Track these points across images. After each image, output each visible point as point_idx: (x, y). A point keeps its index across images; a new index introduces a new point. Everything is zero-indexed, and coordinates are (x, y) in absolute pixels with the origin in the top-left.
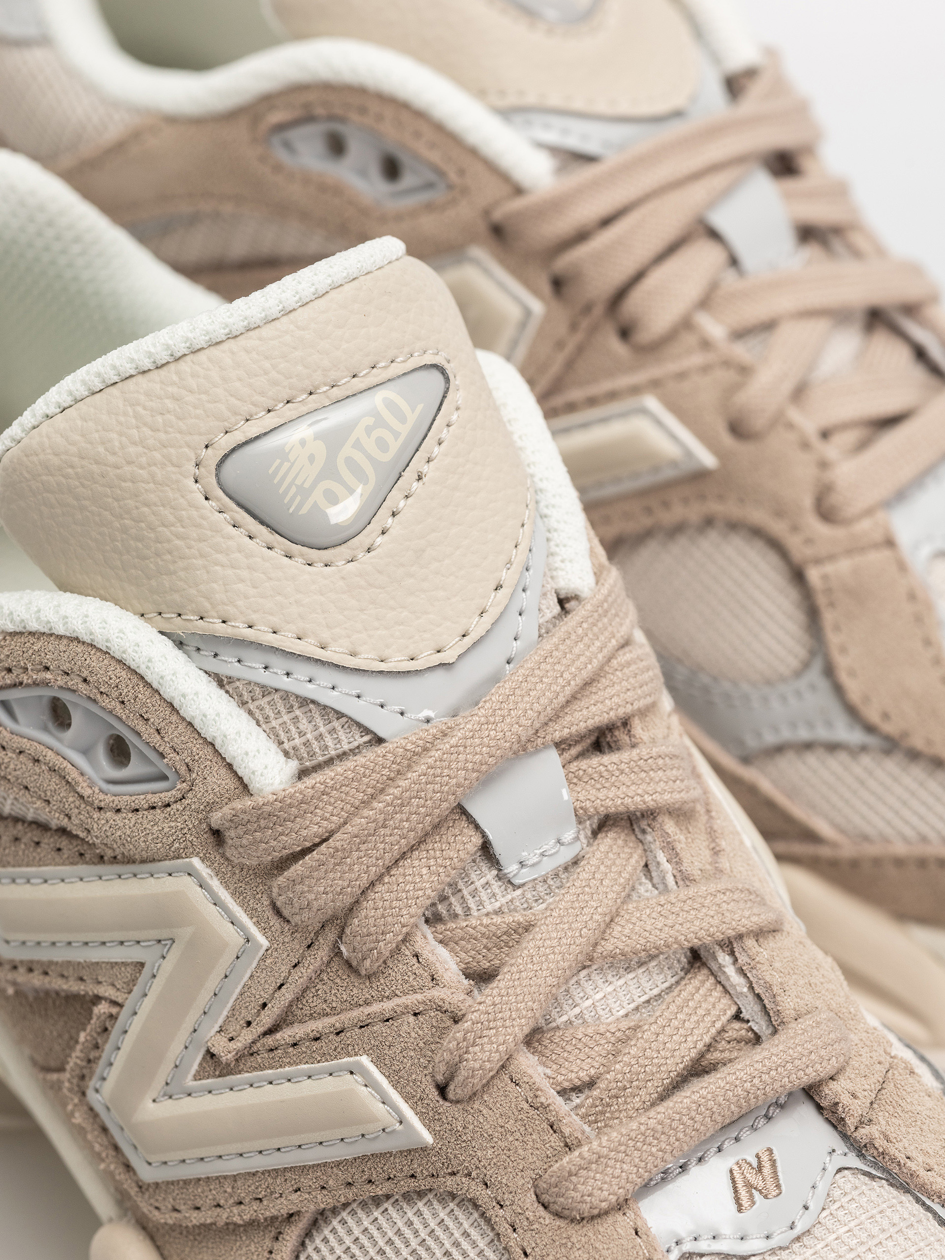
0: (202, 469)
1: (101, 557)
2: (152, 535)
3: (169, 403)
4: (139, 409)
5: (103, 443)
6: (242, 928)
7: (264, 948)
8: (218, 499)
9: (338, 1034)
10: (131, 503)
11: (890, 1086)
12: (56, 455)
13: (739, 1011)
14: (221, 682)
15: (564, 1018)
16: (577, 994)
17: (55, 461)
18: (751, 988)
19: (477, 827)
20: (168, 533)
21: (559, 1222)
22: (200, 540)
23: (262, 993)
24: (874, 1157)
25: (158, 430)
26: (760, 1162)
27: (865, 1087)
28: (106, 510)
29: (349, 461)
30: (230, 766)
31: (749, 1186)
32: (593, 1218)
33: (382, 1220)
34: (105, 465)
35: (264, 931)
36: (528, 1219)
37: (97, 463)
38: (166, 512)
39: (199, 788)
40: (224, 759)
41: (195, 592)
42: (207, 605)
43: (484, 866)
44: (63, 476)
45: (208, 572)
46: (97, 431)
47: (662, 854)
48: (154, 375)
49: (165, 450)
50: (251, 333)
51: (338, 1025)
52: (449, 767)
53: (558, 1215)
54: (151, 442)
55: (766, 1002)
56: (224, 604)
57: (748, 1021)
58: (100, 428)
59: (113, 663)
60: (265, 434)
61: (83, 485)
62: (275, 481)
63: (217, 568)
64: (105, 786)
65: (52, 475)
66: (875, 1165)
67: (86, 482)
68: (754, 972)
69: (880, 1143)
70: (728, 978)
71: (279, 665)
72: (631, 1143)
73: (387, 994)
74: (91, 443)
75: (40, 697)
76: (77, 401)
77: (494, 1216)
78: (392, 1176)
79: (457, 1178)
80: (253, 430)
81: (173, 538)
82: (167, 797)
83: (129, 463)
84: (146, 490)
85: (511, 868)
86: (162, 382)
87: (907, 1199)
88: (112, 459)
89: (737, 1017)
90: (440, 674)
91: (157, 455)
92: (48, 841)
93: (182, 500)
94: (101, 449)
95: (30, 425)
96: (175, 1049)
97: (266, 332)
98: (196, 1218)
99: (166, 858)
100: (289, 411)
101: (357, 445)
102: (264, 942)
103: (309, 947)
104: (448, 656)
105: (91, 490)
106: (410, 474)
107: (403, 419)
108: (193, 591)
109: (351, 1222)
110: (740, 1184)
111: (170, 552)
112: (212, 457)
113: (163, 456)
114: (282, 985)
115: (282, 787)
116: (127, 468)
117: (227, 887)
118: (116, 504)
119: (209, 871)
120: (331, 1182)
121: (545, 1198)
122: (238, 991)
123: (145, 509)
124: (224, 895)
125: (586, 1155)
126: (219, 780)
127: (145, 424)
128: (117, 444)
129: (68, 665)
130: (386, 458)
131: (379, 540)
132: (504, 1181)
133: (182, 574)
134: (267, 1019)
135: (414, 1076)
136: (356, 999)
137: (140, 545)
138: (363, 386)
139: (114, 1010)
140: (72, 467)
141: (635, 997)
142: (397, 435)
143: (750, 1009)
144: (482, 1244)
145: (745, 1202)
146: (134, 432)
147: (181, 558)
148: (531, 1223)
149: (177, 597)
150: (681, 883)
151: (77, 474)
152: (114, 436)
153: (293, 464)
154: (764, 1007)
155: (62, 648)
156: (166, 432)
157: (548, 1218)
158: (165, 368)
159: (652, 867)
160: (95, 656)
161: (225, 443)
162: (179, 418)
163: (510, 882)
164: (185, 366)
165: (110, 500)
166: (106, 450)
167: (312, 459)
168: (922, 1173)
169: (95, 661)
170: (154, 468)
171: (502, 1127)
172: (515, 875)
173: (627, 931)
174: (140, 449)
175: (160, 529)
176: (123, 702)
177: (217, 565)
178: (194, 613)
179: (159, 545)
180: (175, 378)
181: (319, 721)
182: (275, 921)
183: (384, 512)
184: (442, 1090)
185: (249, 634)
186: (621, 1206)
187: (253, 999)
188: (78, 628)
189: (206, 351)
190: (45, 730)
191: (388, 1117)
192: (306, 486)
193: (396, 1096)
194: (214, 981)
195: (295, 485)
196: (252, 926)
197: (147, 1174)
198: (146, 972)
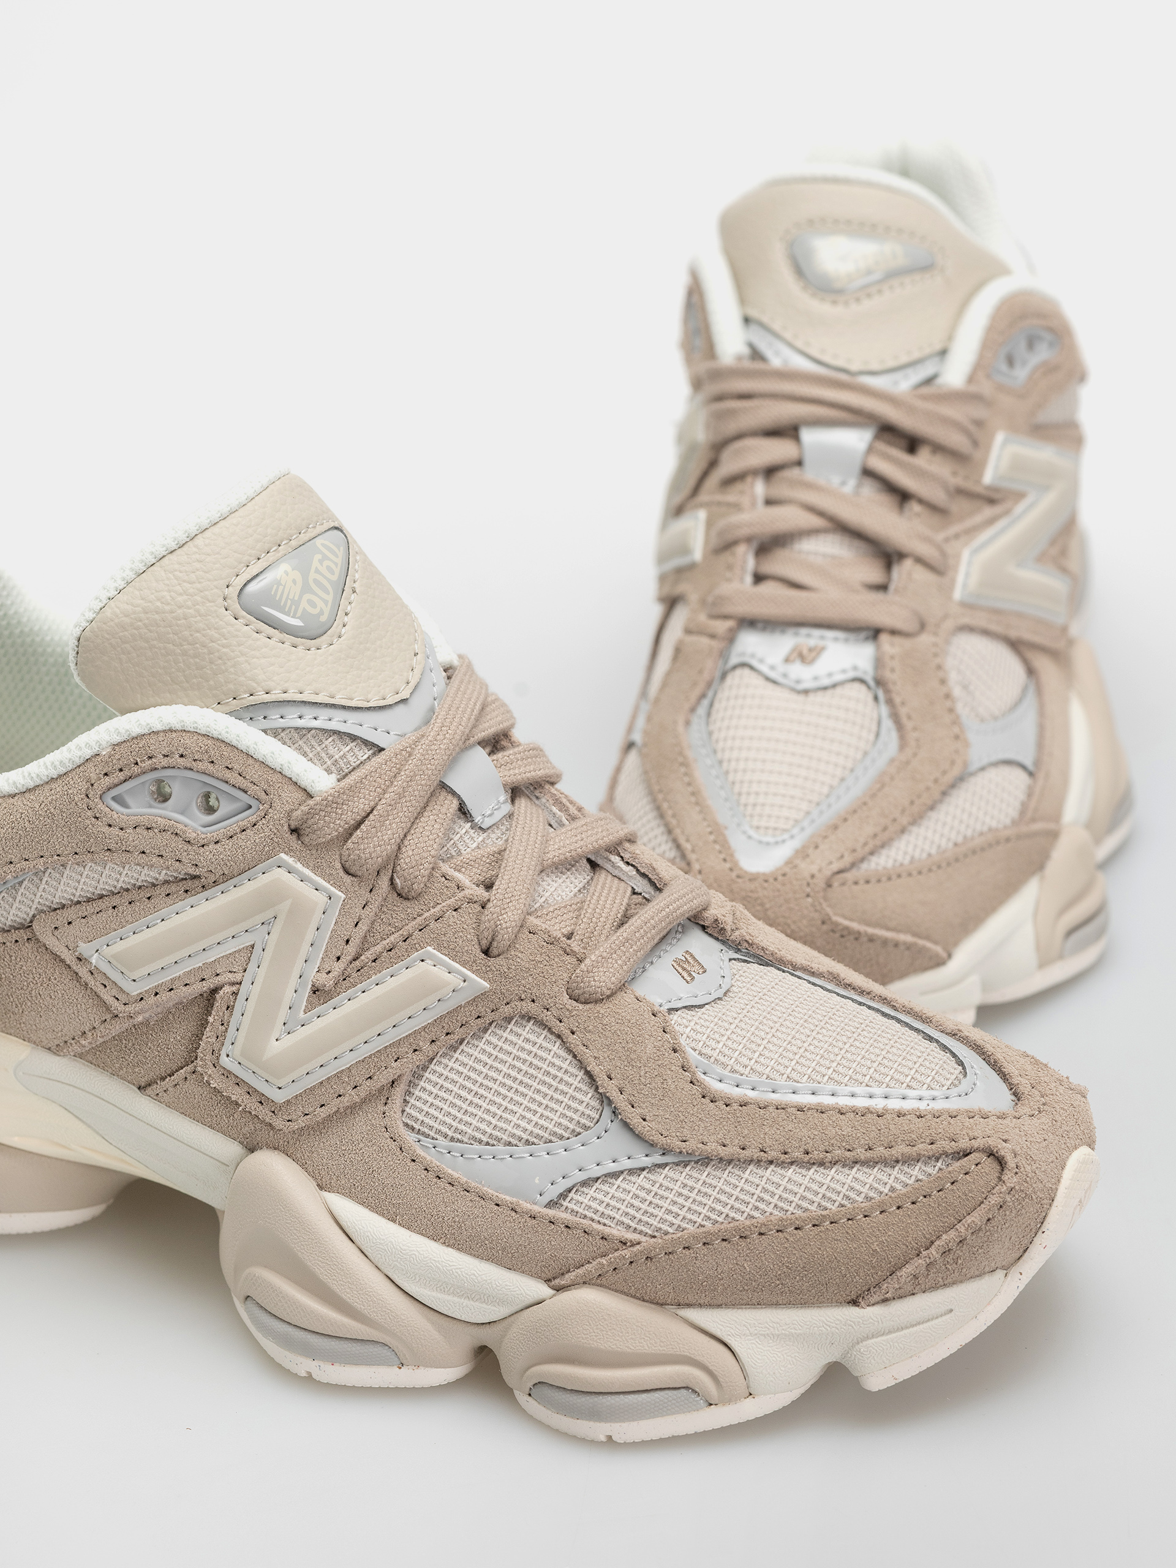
0: (229, 601)
1: (169, 678)
2: (206, 651)
3: (198, 565)
4: (177, 573)
5: (158, 600)
6: (325, 890)
7: (343, 899)
8: (243, 617)
9: (405, 941)
10: (187, 633)
12: (126, 616)
13: (634, 889)
14: (275, 733)
15: (538, 905)
16: (540, 889)
17: (127, 620)
18: (638, 870)
19: (454, 793)
20: (217, 646)
21: (588, 1006)
22: (239, 645)
23: (345, 932)
24: (747, 949)
25: (194, 583)
26: (686, 959)
28: (169, 643)
29: (315, 581)
30: (295, 783)
31: (686, 971)
32: (608, 997)
33: (462, 1058)
34: (164, 613)
35: (339, 888)
36: (568, 1010)
37: (157, 613)
38: (212, 633)
39: (277, 804)
40: (290, 779)
41: (243, 679)
42: (255, 685)
43: (461, 822)
44: (135, 629)
45: (249, 664)
46: (152, 594)
47: (555, 808)
48: (179, 552)
49: (202, 594)
50: (233, 515)
51: (405, 933)
53: (586, 1003)
54: (191, 591)
55: (650, 876)
56: (265, 681)
57: (641, 893)
58: (154, 591)
59: (200, 737)
60: (261, 572)
61: (151, 631)
62: (277, 599)
63: (255, 660)
64: (204, 830)
65: (126, 631)
66: (748, 954)
67: (152, 628)
68: (637, 860)
70: (621, 871)
71: (309, 712)
73: (432, 905)
74: (151, 602)
75: (147, 781)
76: (128, 583)
77: (544, 1017)
78: (464, 1023)
79: (512, 1004)
80: (253, 571)
81: (220, 648)
82: (253, 819)
83: (180, 607)
84: (195, 622)
85: (478, 819)
86: (187, 554)
87: (772, 969)
88: (167, 608)
89: (634, 893)
90: (401, 707)
91: (198, 598)
93: (221, 623)
94: (159, 604)
95: (99, 608)
96: (289, 995)
97: (241, 512)
98: (323, 1113)
99: (261, 861)
100: (271, 557)
101: (317, 571)
102: (343, 896)
103: (371, 891)
104: (404, 695)
105: (157, 632)
106: (348, 589)
108: (242, 679)
109: (439, 1069)
110: (681, 971)
111: (220, 658)
112: (233, 592)
113: (202, 598)
114: (357, 923)
115: (332, 789)
116: (180, 611)
117: (308, 867)
118: (176, 637)
119: (294, 859)
120: (420, 1045)
121: (575, 995)
122: (328, 936)
123: (198, 634)
124: (308, 872)
125: (590, 963)
126: (289, 793)
127: (184, 581)
128: (169, 598)
129: (167, 749)
130: (335, 578)
131: (344, 630)
132: (546, 992)
133: (232, 670)
134: (351, 949)
135: (466, 948)
136: (411, 916)
137: (197, 660)
138: (307, 538)
139: (234, 988)
140: (140, 621)
141: (573, 889)
143: (641, 885)
144: (540, 1041)
145: (688, 978)
146: (178, 588)
147: (228, 660)
148: (570, 1012)
149: (231, 686)
151: (144, 624)
152: (165, 593)
153: (285, 586)
154: (650, 880)
155: (161, 739)
156: (199, 583)
157: (581, 1006)
158: (185, 546)
160: (186, 736)
161: (239, 582)
162: (206, 572)
163: (480, 828)
164: (199, 541)
165: (171, 636)
166: (162, 603)
167: (294, 582)
169: (188, 740)
170: (197, 607)
171: (533, 961)
172: (482, 823)
174: (185, 597)
175: (211, 645)
176: (212, 762)
177: (253, 658)
178: (245, 692)
179: (212, 656)
180: (195, 549)
181: (340, 745)
182: (348, 879)
183: (340, 613)
184: (486, 952)
185: (286, 697)
186: (622, 987)
187: (339, 939)
189: (210, 530)
190: (151, 807)
191: (454, 980)
192: (296, 598)
193: (457, 966)
194: (310, 935)
195: (287, 598)
196: (332, 889)
197: (279, 1097)
198: (258, 949)
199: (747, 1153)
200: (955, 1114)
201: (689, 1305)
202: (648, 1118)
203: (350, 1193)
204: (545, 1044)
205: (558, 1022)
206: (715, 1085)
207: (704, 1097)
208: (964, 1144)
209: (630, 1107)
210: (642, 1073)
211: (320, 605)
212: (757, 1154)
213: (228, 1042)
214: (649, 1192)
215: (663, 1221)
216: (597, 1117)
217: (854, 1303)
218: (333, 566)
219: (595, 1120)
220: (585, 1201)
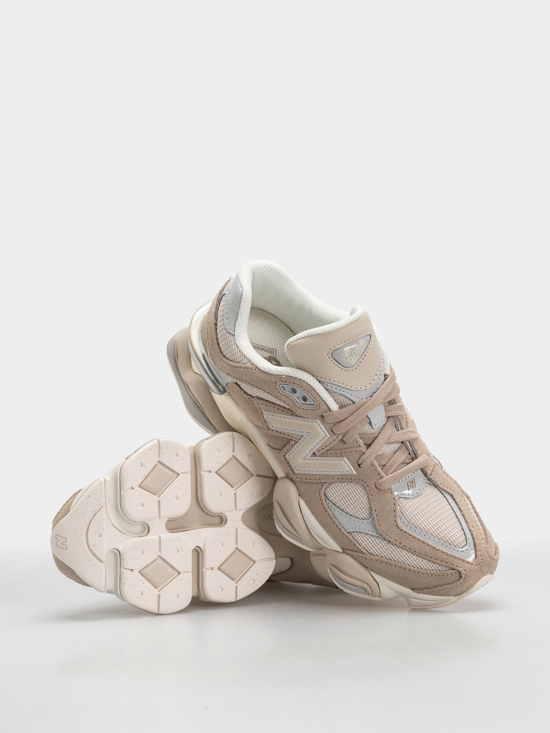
0: (329, 353)
6: (325, 433)
8: (331, 359)
9: (341, 453)
11: (435, 468)
13: (410, 453)
14: (327, 390)
16: (383, 449)
18: (412, 449)
19: (369, 419)
20: (321, 363)
22: (327, 365)
23: (327, 444)
24: (431, 481)
25: (322, 345)
26: (412, 481)
27: (431, 468)
29: (355, 353)
30: (327, 405)
31: (410, 486)
32: (384, 490)
35: (329, 434)
36: (373, 489)
38: (321, 360)
39: (321, 408)
41: (324, 374)
42: (326, 376)
43: (369, 425)
45: (328, 371)
47: (398, 423)
48: (321, 335)
51: (341, 451)
52: (366, 409)
54: (320, 347)
55: (415, 451)
56: (330, 377)
57: (411, 455)
59: (308, 385)
60: (341, 348)
62: (342, 356)
64: (301, 404)
66: (431, 483)
68: (413, 447)
69: (433, 479)
70: (408, 447)
71: (338, 388)
72: (392, 478)
73: (350, 447)
74: (308, 345)
75: (290, 387)
77: (366, 488)
78: (347, 478)
79: (360, 481)
80: (339, 347)
82: (314, 408)
83: (315, 350)
84: (318, 355)
85: (374, 425)
86: (323, 336)
87: (436, 489)
88: (312, 348)
90: (365, 391)
92: (286, 411)
93: (325, 358)
96: (307, 451)
97: (342, 329)
98: (306, 481)
99: (312, 419)
100: (345, 343)
101: (356, 350)
102: (329, 436)
103: (336, 438)
104: (367, 388)
106: (364, 355)
107: (364, 345)
109: (337, 485)
110: (409, 485)
112: (331, 351)
114: (330, 443)
115: (337, 410)
117: (323, 426)
119: (320, 422)
120: (335, 478)
121: (376, 486)
122: (322, 443)
123: (317, 358)
124: (323, 427)
125: (385, 479)
126: (325, 407)
129: (298, 383)
131: (358, 367)
132: (369, 482)
133: (323, 370)
134: (327, 449)
135: (354, 463)
136: (344, 448)
137: (315, 364)
138: (357, 339)
139: (295, 442)
141: (392, 449)
142: (363, 348)
143: (412, 453)
144: (363, 492)
145: (410, 489)
147: (323, 367)
149: (321, 374)
150: (401, 429)
152: (313, 345)
153: (345, 354)
154: (415, 453)
155: (298, 381)
157: (376, 489)
158: (324, 334)
159: (396, 426)
160: (304, 383)
161: (334, 349)
163: (373, 429)
164: (327, 334)
167: (348, 352)
168: (439, 484)
170: (320, 352)
171: (370, 473)
172: (374, 427)
173: (392, 438)
177: (329, 369)
178: (324, 378)
179: (319, 364)
181: (344, 398)
182: (332, 433)
183: (359, 362)
184: (359, 466)
185: (334, 382)
186: (389, 488)
187: (325, 445)
188: (302, 378)
189: (332, 332)
190: (291, 392)
191: (348, 469)
192: (347, 357)
193: (350, 465)
194: (318, 441)
195: (345, 357)
196: (327, 433)
197: (296, 472)
198: (304, 438)
199: (401, 545)
200: (456, 558)
201: (373, 571)
202: (380, 525)
203: (306, 501)
204: (364, 494)
205: (369, 491)
206: (400, 524)
207: (396, 526)
208: (454, 567)
209: (377, 520)
210: (384, 514)
211: (353, 361)
212: (403, 546)
213: (289, 453)
214: (373, 542)
215: (374, 551)
216: (369, 518)
217: (413, 589)
218: (361, 349)
219: (368, 518)
220: (358, 537)
